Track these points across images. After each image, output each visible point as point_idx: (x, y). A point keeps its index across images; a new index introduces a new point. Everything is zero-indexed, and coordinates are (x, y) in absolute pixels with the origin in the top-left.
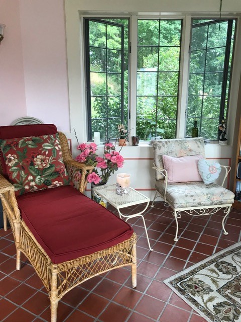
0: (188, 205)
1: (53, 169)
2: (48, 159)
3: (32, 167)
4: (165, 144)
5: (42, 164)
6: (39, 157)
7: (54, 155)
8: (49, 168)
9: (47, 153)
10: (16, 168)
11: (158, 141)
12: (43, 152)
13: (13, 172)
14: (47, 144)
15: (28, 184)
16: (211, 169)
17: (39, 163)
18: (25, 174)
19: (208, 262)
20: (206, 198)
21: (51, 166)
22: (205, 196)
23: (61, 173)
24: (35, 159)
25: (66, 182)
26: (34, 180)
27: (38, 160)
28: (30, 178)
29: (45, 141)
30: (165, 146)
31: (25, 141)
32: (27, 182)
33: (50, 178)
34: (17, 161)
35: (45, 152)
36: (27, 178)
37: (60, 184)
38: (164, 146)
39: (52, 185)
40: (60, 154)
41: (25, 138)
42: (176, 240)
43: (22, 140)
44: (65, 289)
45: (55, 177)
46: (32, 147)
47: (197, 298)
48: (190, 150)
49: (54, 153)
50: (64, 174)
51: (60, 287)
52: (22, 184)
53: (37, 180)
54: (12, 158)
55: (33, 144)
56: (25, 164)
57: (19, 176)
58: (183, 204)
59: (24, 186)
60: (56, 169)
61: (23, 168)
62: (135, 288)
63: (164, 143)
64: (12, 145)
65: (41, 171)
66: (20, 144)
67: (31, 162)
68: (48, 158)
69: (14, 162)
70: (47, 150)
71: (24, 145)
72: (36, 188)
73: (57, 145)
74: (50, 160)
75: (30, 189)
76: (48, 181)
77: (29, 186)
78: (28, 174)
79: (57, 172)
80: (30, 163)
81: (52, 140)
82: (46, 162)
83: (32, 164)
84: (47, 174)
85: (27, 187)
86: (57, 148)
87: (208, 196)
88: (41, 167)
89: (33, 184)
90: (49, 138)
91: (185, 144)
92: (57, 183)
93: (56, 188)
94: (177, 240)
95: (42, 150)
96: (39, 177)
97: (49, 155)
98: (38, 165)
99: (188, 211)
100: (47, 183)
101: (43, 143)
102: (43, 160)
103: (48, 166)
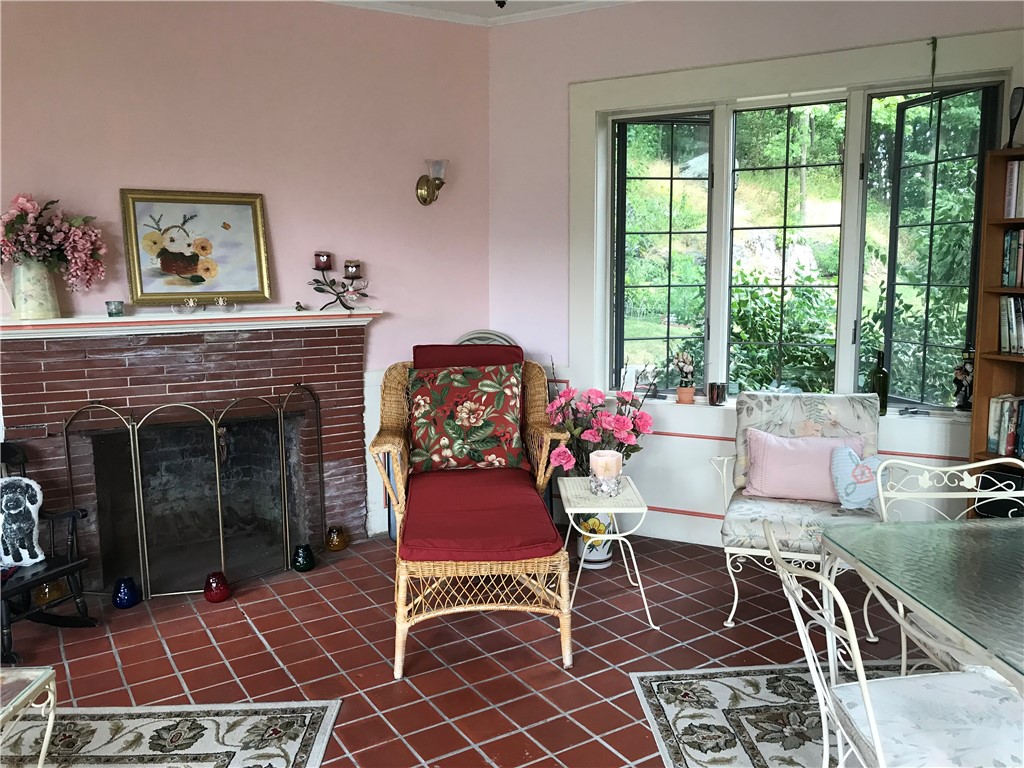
0: (753, 543)
1: (489, 431)
2: (484, 411)
3: (451, 422)
4: (765, 404)
5: (469, 417)
6: (468, 404)
7: (498, 404)
8: (481, 427)
9: (484, 398)
10: (424, 421)
11: (748, 396)
12: (476, 396)
13: (418, 428)
14: (488, 382)
15: (439, 452)
16: (858, 472)
17: (465, 416)
18: (436, 433)
19: (760, 671)
20: (802, 532)
21: (487, 424)
22: (803, 530)
23: (503, 440)
24: (459, 408)
25: (513, 460)
26: (450, 446)
27: (463, 412)
28: (445, 441)
29: (488, 376)
30: (765, 409)
31: (451, 373)
32: (437, 447)
33: (480, 448)
34: (428, 408)
35: (481, 397)
36: (438, 441)
37: (500, 462)
38: (760, 407)
39: (483, 460)
40: (512, 403)
41: (451, 369)
42: (729, 624)
43: (446, 372)
44: (419, 611)
45: (489, 447)
46: (460, 385)
47: (671, 711)
48: (835, 424)
49: (499, 399)
50: (510, 444)
51: (411, 605)
52: (428, 452)
53: (456, 446)
54: (422, 403)
55: (463, 380)
56: (440, 415)
57: (426, 434)
58: (742, 539)
59: (432, 455)
60: (495, 430)
61: (434, 422)
62: (568, 670)
63: (762, 400)
64: (426, 380)
65: (466, 432)
66: (439, 378)
67: (452, 411)
68: (484, 408)
69: (422, 410)
70: (485, 392)
71: (446, 381)
72: (453, 462)
73: (510, 387)
74: (488, 412)
75: (442, 462)
76: (476, 451)
77: (441, 456)
78: (442, 433)
79: (495, 438)
80: (448, 413)
81: (502, 375)
82: (479, 415)
83: (453, 416)
84: (475, 437)
85: (436, 458)
86: (508, 392)
87: (811, 528)
88: (466, 423)
89: (447, 453)
90: (497, 372)
91: (821, 407)
92: (495, 460)
93: (491, 469)
94: (732, 625)
95: (475, 393)
96: (460, 441)
97: (486, 404)
98: (462, 420)
99: (761, 559)
100: (474, 457)
101: (481, 380)
102: (472, 412)
103: (481, 423)
